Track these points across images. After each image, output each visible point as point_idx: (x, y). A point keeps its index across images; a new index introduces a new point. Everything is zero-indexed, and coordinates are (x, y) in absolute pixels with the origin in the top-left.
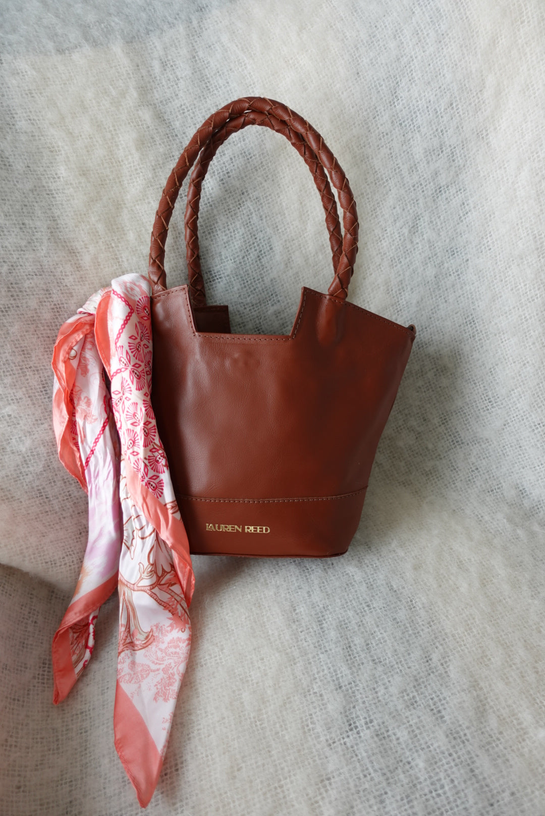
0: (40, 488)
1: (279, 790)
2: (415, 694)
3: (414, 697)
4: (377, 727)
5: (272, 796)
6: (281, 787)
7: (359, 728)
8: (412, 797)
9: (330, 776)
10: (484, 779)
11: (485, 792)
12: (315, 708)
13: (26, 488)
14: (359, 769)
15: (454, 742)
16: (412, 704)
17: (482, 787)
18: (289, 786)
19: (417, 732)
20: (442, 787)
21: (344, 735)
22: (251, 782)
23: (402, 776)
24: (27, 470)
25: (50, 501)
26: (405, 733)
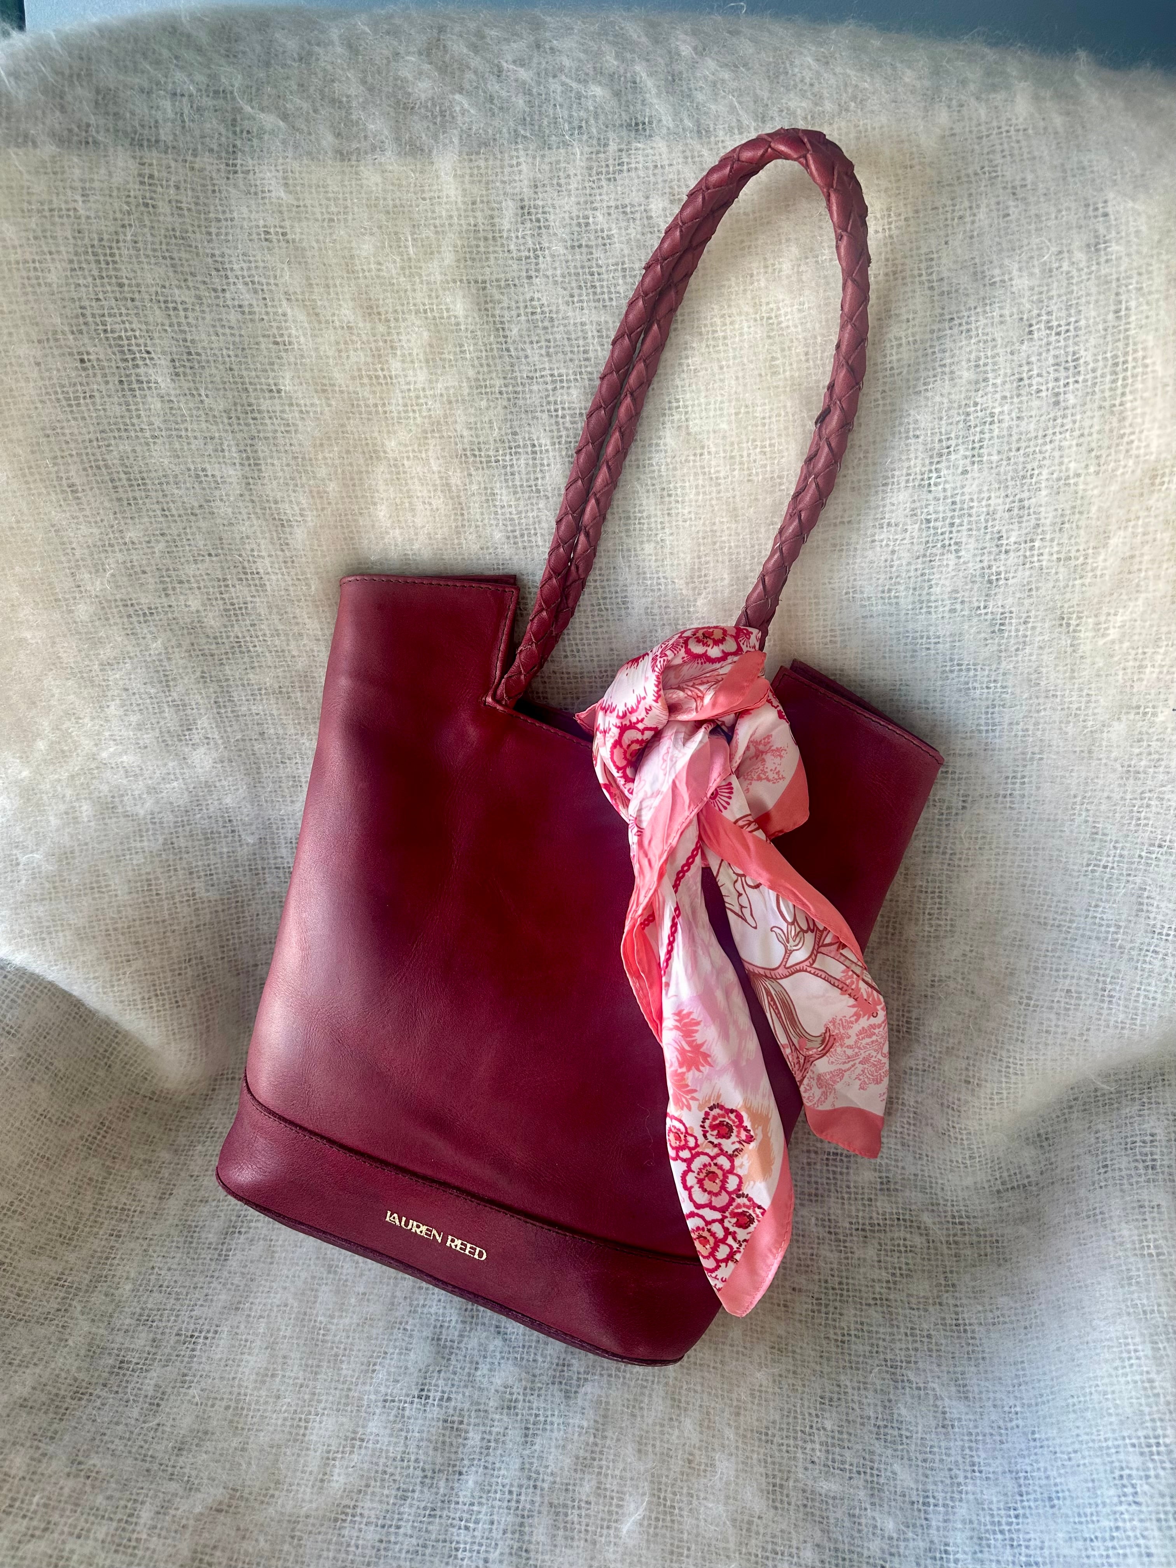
0: (151, 876)
1: (302, 1424)
2: (521, 1398)
3: (516, 1401)
4: (451, 1411)
5: (292, 1426)
6: (307, 1421)
7: (430, 1401)
8: (438, 1513)
9: (366, 1438)
10: (530, 1542)
11: (520, 1556)
12: (395, 1347)
13: (130, 873)
14: (401, 1449)
15: (525, 1482)
16: (509, 1407)
17: (521, 1548)
18: (316, 1425)
19: (493, 1444)
20: (477, 1522)
21: (409, 1399)
22: (278, 1397)
23: (442, 1484)
24: (139, 845)
25: (161, 900)
26: (478, 1437)
